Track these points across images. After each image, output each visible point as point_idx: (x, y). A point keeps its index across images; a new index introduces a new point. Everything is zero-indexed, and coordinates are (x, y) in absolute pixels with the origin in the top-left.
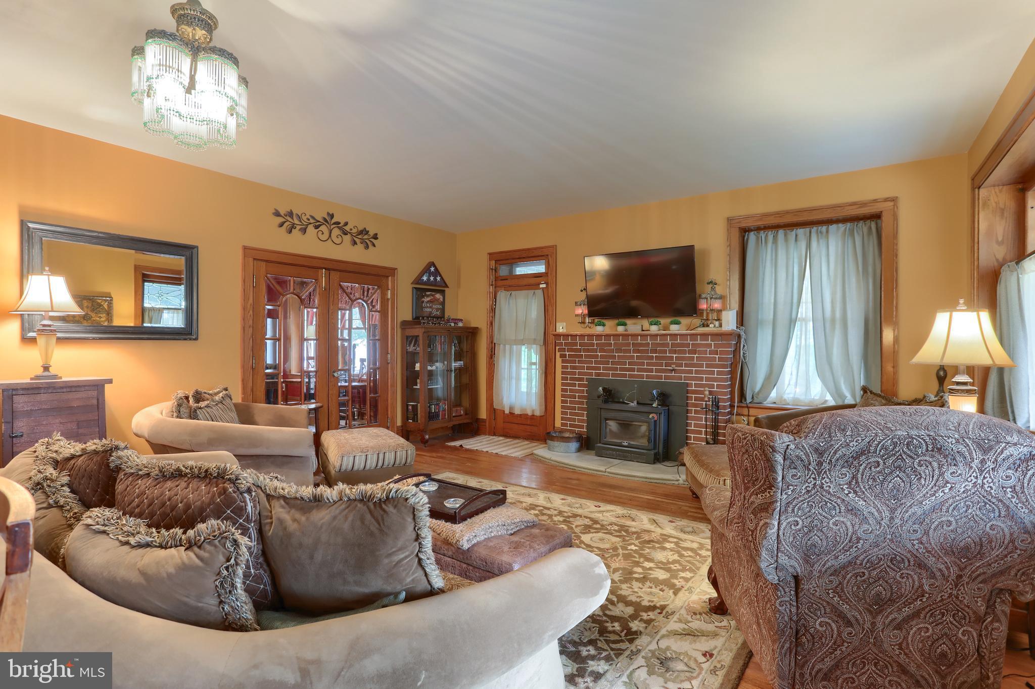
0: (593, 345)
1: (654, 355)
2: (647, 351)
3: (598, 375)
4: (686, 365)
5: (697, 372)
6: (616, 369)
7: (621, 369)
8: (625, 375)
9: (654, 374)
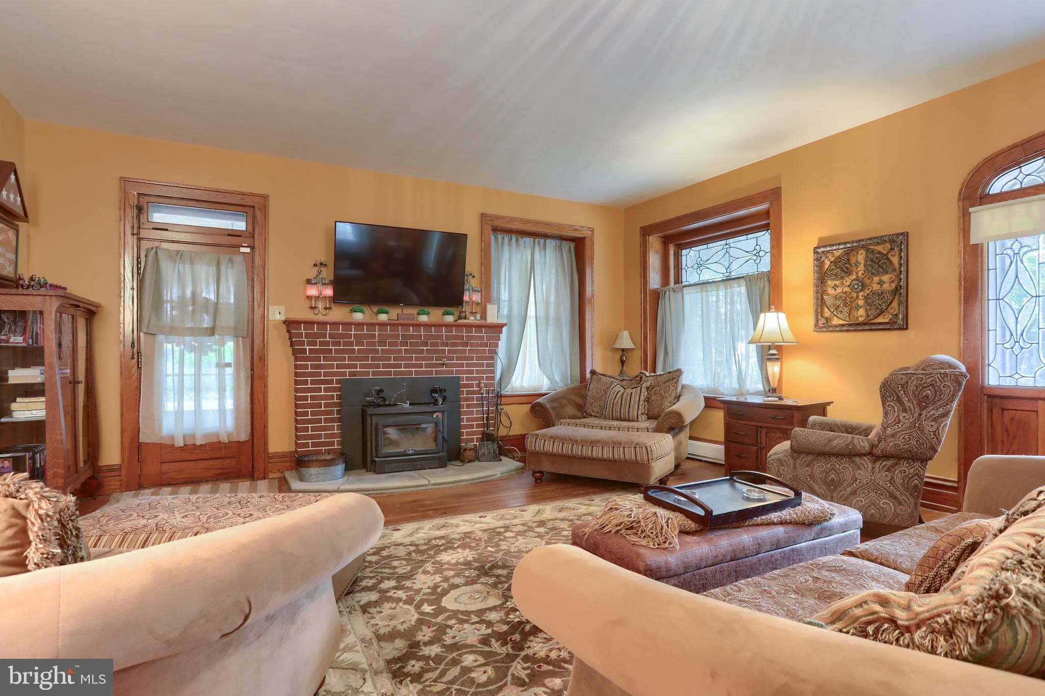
0: (350, 336)
1: (425, 348)
2: (416, 344)
3: (354, 374)
4: (458, 359)
5: (468, 365)
6: (378, 366)
7: (384, 366)
8: (389, 373)
9: (424, 369)
